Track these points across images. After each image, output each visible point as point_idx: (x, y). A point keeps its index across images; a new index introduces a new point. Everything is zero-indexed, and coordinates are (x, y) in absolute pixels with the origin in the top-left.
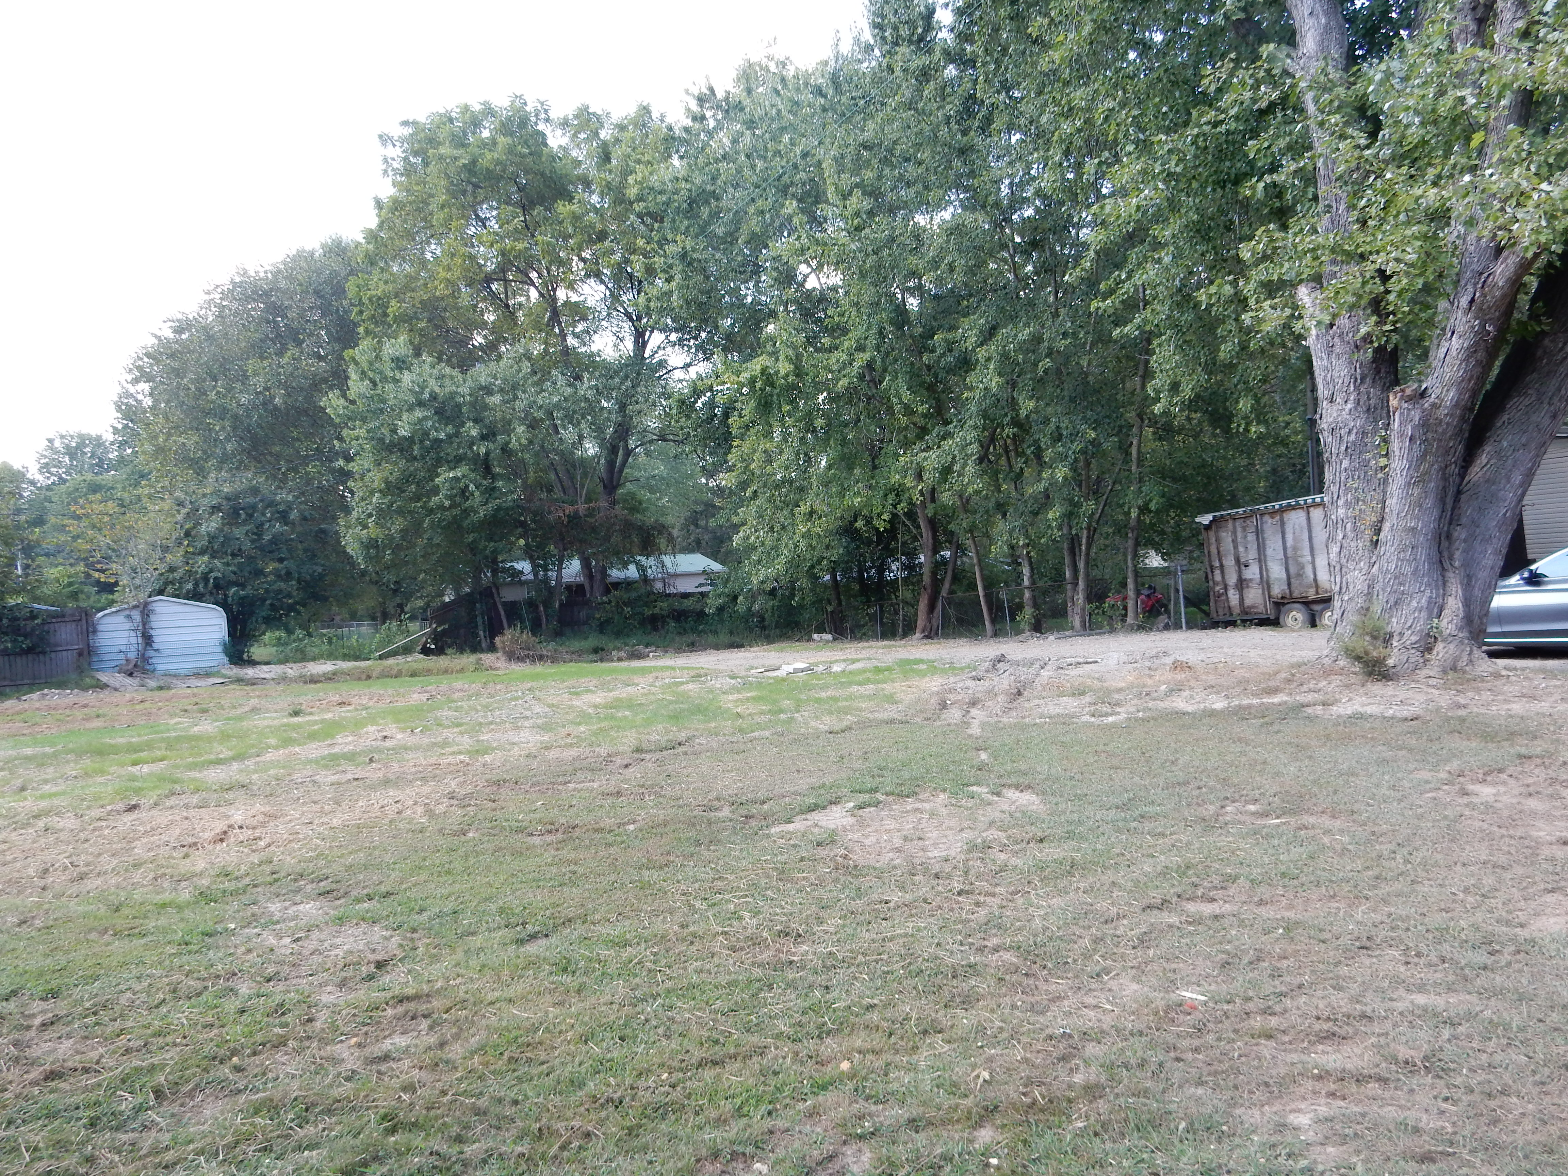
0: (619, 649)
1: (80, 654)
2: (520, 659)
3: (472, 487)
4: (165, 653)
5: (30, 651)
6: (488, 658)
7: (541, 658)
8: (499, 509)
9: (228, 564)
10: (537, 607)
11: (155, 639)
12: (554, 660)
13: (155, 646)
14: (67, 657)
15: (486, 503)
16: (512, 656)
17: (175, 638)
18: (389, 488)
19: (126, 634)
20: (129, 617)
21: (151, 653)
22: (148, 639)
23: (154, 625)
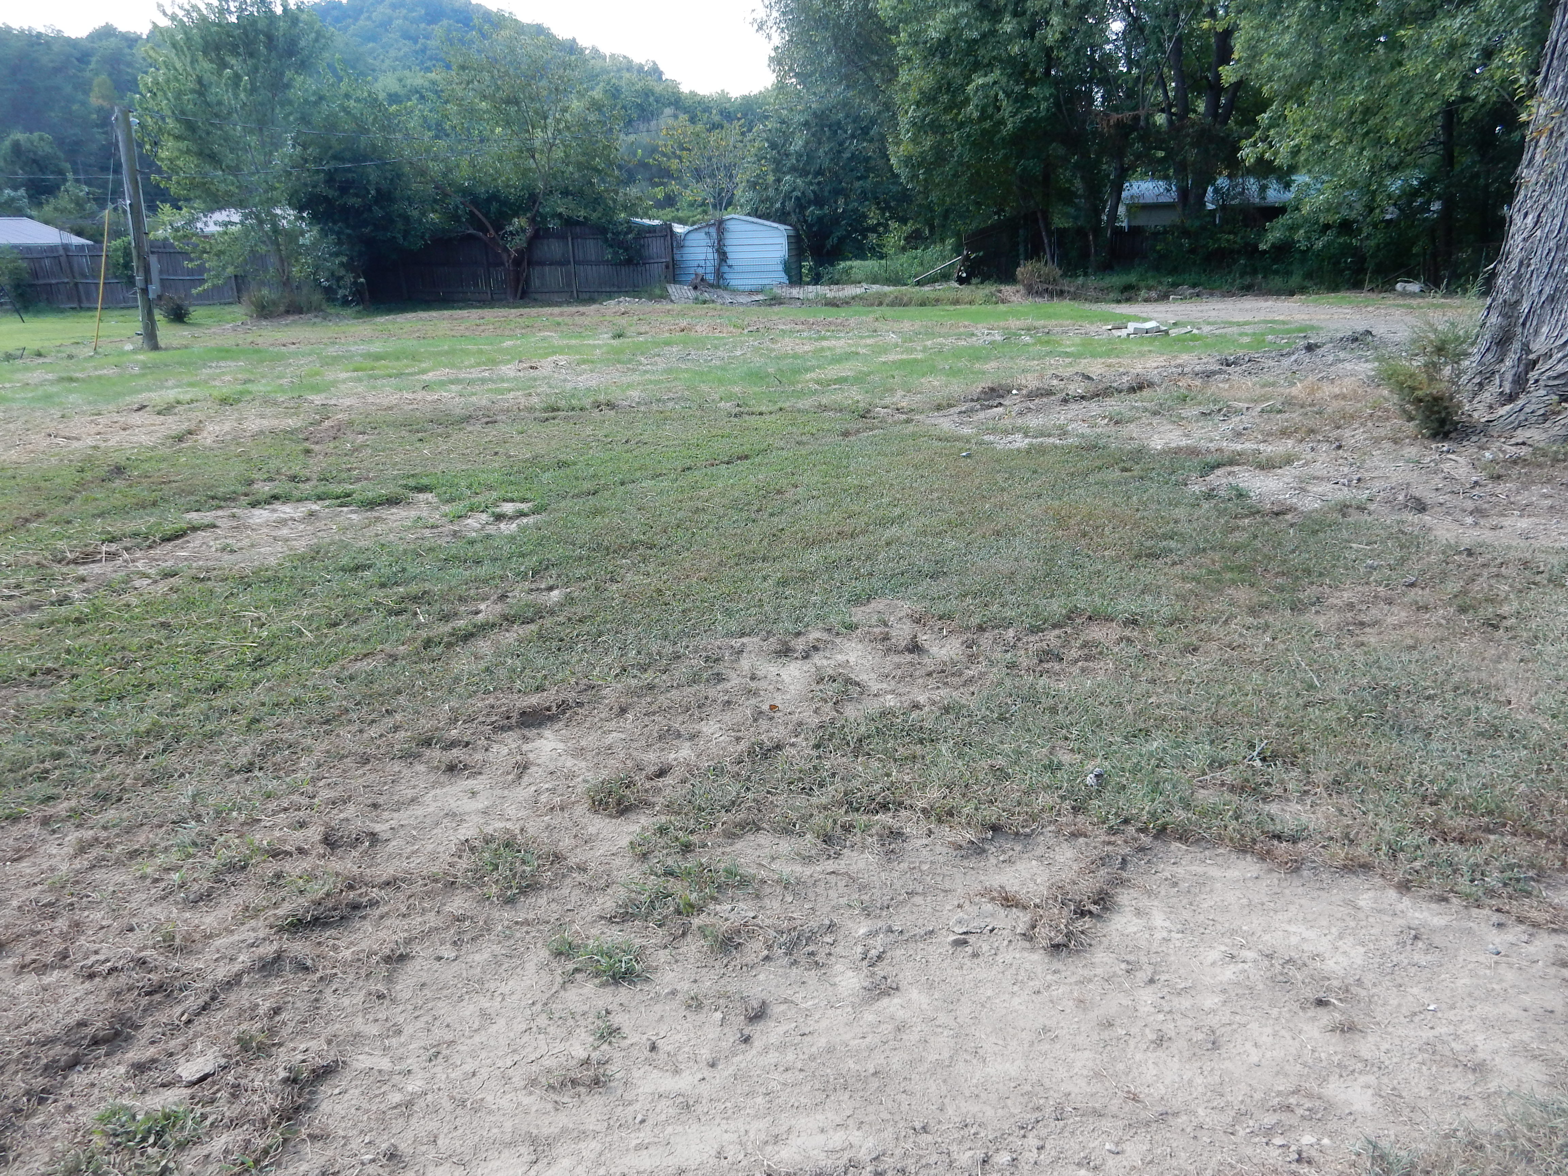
0: (1149, 289)
1: (667, 267)
2: (1039, 294)
3: (1001, 95)
4: (736, 269)
5: (629, 262)
6: (1008, 290)
7: (1061, 294)
8: (1029, 119)
9: (811, 183)
10: (1086, 236)
11: (729, 255)
12: (1075, 297)
13: (729, 262)
14: (657, 269)
15: (1015, 114)
16: (1031, 291)
17: (756, 255)
18: (928, 98)
19: (704, 250)
20: (708, 234)
21: (725, 269)
22: (722, 256)
23: (727, 242)
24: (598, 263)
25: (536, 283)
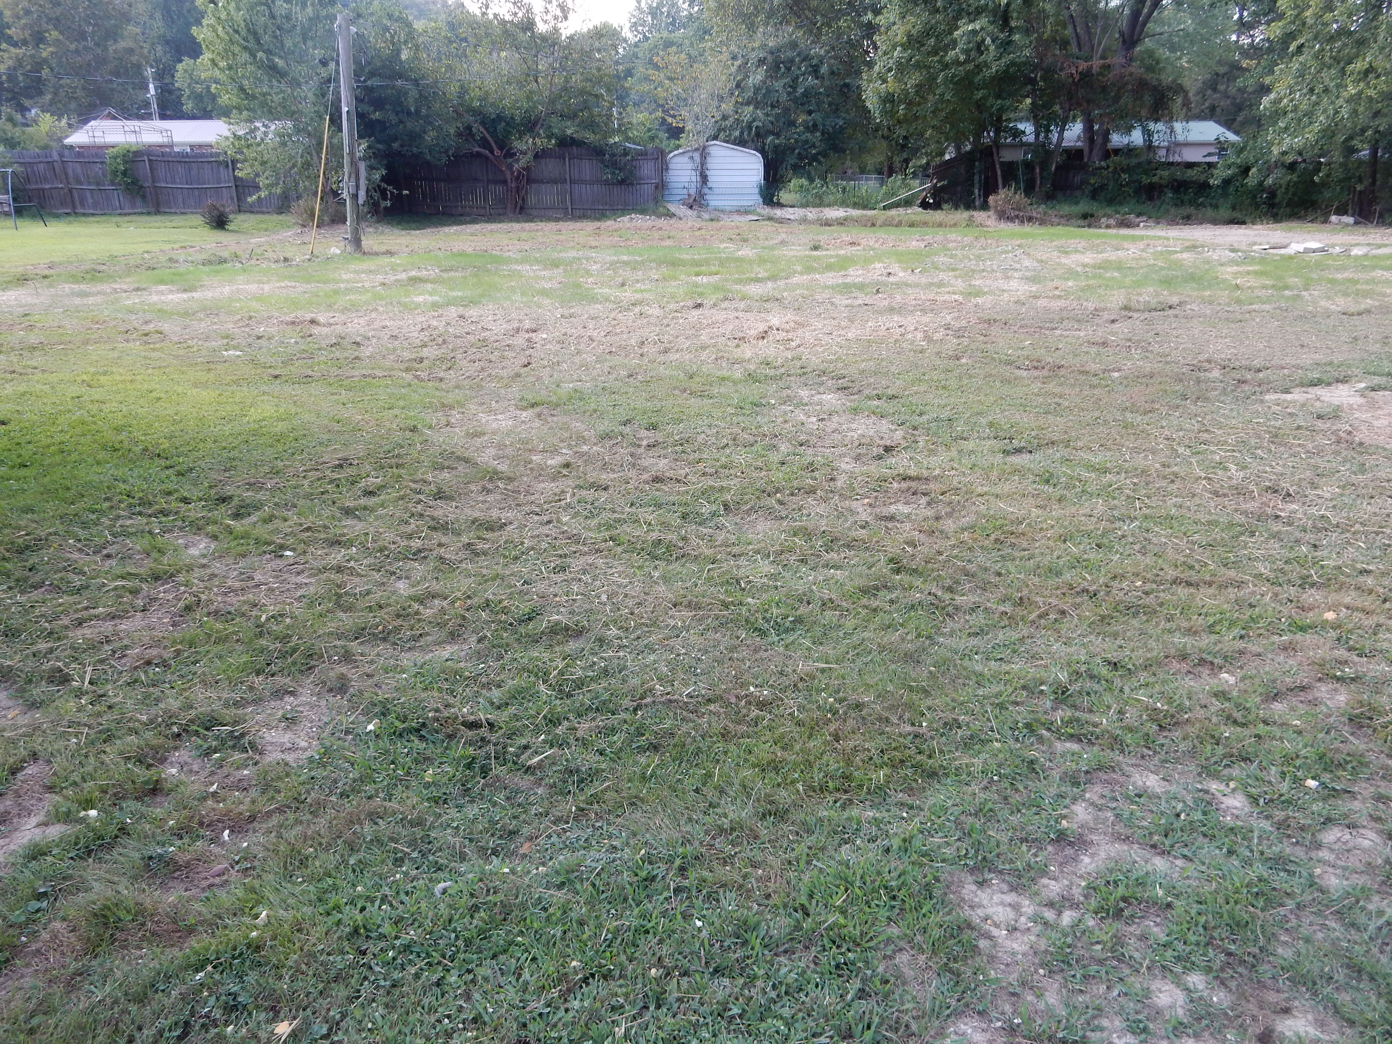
0: (1109, 217)
1: (656, 188)
2: (1010, 219)
3: (988, 41)
4: (716, 191)
5: (622, 182)
6: (980, 216)
7: (1030, 219)
8: (1013, 63)
10: (1033, 168)
11: (710, 179)
12: (1042, 223)
13: (710, 185)
14: (647, 189)
15: (1000, 58)
16: (1003, 216)
17: (723, 179)
18: (913, 42)
19: (689, 172)
20: (692, 158)
21: (706, 190)
22: (704, 178)
23: (709, 166)
24: (592, 183)
25: (532, 200)
